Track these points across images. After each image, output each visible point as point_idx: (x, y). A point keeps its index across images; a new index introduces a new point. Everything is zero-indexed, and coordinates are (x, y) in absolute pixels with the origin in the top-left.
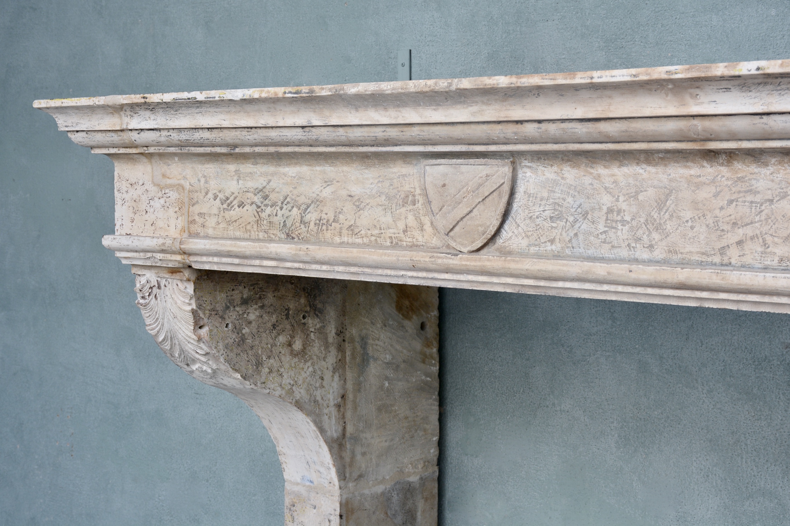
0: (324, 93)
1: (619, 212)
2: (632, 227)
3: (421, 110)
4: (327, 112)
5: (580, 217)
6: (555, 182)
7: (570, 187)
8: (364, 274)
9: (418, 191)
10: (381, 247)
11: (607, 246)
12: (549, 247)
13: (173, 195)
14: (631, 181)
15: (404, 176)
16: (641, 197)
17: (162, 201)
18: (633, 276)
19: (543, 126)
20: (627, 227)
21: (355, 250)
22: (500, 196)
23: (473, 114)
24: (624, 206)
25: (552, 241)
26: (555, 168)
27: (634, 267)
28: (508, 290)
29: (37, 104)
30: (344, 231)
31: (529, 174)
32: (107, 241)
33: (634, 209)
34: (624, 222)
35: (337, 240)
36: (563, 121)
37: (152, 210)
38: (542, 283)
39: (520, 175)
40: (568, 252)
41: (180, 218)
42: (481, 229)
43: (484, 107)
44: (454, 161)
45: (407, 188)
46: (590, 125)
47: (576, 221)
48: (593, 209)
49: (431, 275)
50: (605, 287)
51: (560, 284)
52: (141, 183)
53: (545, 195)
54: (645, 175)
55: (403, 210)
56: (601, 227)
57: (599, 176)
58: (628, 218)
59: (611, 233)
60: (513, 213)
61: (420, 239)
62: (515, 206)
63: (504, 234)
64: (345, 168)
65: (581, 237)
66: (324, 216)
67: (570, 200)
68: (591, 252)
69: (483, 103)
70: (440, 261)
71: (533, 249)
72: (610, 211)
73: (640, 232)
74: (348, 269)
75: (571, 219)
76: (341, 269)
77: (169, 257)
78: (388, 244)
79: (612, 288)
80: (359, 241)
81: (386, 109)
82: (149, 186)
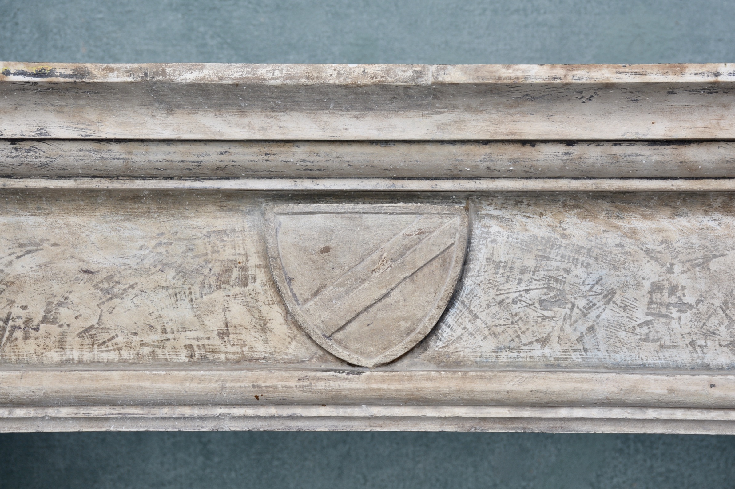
0: (113, 78)
1: (673, 290)
2: (698, 316)
3: (325, 117)
4: (91, 114)
5: (599, 302)
6: (550, 243)
7: (579, 249)
8: (124, 418)
9: (254, 260)
10: (166, 364)
11: (651, 346)
12: (538, 351)
14: (695, 239)
15: (219, 233)
16: (714, 265)
18: (717, 393)
19: (576, 150)
20: (689, 314)
21: (116, 375)
22: (445, 266)
23: (441, 127)
24: (683, 280)
25: (544, 341)
26: (548, 219)
27: (718, 379)
28: (449, 428)
30: (72, 340)
31: (495, 227)
33: (702, 285)
34: (682, 307)
35: (54, 356)
36: (617, 142)
38: (527, 413)
39: (477, 232)
40: (575, 357)
42: (404, 325)
43: (467, 116)
44: (349, 207)
45: (228, 254)
46: (669, 150)
47: (591, 306)
48: (624, 286)
49: (286, 411)
50: (651, 414)
51: (563, 413)
53: (531, 263)
54: (720, 231)
55: (218, 295)
56: (640, 316)
57: (634, 232)
58: (690, 299)
59: (659, 325)
60: (463, 296)
61: (260, 346)
62: (468, 283)
63: (445, 331)
64: (74, 219)
65: (601, 333)
66: (16, 311)
67: (579, 271)
68: (620, 357)
69: (468, 108)
70: (321, 385)
71: (505, 357)
72: (656, 288)
73: (713, 322)
74: (82, 412)
75: (582, 303)
76: (64, 412)
78: (183, 357)
79: (665, 414)
80: (113, 356)
81: (242, 112)
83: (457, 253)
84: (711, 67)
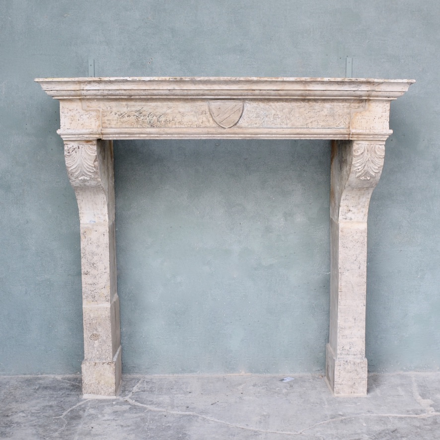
0: (187, 79)
1: (277, 115)
2: (281, 119)
3: (220, 86)
4: (182, 85)
5: (265, 117)
6: (257, 107)
7: (262, 108)
8: (186, 137)
9: (207, 110)
10: (192, 128)
11: (274, 125)
12: (255, 125)
13: (94, 114)
14: (281, 107)
15: (202, 105)
16: (284, 111)
17: (88, 116)
18: (284, 132)
19: (261, 91)
20: (280, 119)
21: (185, 129)
22: (239, 111)
23: (239, 87)
24: (279, 113)
25: (256, 124)
26: (257, 103)
27: (284, 129)
28: (240, 139)
29: (37, 80)
30: (177, 124)
31: (248, 105)
32: (59, 132)
33: (282, 114)
34: (279, 118)
35: (174, 126)
36: (268, 90)
37: (82, 119)
38: (253, 136)
39: (245, 105)
40: (261, 126)
41: (97, 122)
42: (233, 121)
43: (244, 86)
44: (223, 101)
45: (203, 109)
46: (276, 91)
47: (264, 118)
48: (269, 114)
49: (213, 136)
50: (273, 136)
51: (259, 136)
52: (75, 109)
53: (254, 111)
54: (285, 105)
55: (201, 116)
56: (272, 119)
57: (271, 105)
58: (280, 117)
59: (275, 121)
60: (242, 116)
61: (208, 125)
62: (243, 114)
63: (239, 122)
64: (177, 103)
65: (265, 122)
66: (168, 119)
67: (262, 112)
68: (268, 126)
69: (244, 84)
70: (219, 131)
71: (249, 126)
72: (275, 115)
73: (283, 120)
74: (179, 136)
75: (262, 117)
76: (176, 136)
77: (92, 136)
78: (195, 127)
79: (276, 136)
80: (184, 126)
81: (207, 85)
82: (80, 110)
83: (242, 109)
84: (282, 78)
